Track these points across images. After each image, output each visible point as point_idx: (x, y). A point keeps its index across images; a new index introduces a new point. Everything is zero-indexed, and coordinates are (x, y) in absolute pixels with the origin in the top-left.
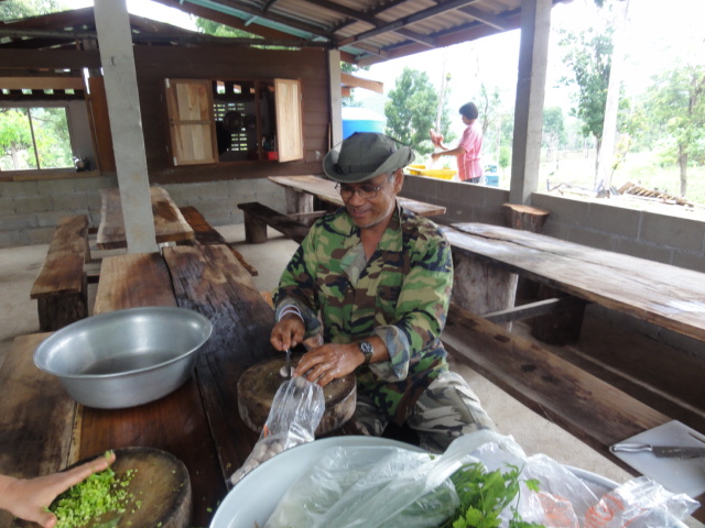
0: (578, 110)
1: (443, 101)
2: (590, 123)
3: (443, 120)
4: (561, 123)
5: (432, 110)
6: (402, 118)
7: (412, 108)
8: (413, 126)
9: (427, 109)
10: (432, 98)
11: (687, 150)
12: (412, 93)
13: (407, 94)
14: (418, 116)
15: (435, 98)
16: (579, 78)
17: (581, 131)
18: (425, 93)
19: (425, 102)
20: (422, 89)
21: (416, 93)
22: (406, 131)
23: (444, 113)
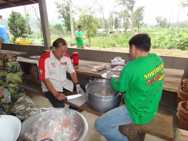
0: (65, 25)
1: (27, 22)
2: (68, 28)
3: (28, 27)
4: (62, 28)
5: (24, 24)
6: (15, 27)
7: (17, 24)
8: (19, 29)
9: (22, 24)
10: (23, 21)
11: (89, 34)
12: (17, 19)
13: (15, 19)
14: (20, 26)
15: (24, 21)
16: (63, 17)
17: (66, 30)
18: (21, 19)
19: (21, 22)
20: (20, 18)
21: (18, 19)
22: (17, 31)
23: (28, 26)
